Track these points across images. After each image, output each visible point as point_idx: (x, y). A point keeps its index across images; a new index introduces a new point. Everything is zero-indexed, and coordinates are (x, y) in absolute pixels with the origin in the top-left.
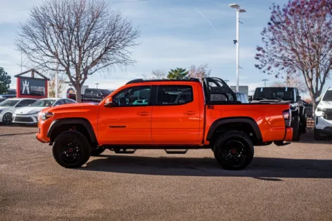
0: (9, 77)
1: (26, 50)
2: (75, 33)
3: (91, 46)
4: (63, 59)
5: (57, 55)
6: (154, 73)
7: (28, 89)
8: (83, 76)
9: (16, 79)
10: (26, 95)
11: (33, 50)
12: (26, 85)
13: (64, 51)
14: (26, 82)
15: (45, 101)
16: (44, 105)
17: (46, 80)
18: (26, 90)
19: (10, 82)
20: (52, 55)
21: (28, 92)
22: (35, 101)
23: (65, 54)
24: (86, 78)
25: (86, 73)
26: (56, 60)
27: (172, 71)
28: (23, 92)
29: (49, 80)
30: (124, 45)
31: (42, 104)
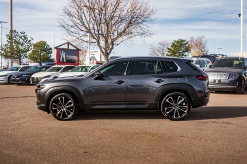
0: (51, 49)
1: (66, 26)
2: (104, 12)
3: (117, 22)
4: (94, 33)
5: (90, 30)
6: (160, 44)
7: (64, 57)
8: (111, 47)
9: (56, 50)
10: (63, 63)
11: (72, 26)
12: (63, 55)
13: (95, 26)
14: (63, 52)
15: (82, 67)
16: (82, 71)
17: (78, 50)
18: (63, 59)
19: (51, 52)
20: (85, 30)
21: (65, 61)
22: (74, 67)
23: (96, 29)
24: (113, 48)
25: (113, 44)
26: (88, 34)
27: (175, 41)
28: (61, 61)
29: (80, 50)
30: (143, 21)
31: (80, 70)
